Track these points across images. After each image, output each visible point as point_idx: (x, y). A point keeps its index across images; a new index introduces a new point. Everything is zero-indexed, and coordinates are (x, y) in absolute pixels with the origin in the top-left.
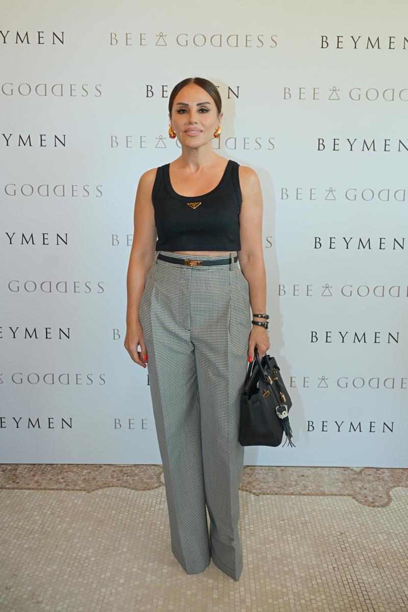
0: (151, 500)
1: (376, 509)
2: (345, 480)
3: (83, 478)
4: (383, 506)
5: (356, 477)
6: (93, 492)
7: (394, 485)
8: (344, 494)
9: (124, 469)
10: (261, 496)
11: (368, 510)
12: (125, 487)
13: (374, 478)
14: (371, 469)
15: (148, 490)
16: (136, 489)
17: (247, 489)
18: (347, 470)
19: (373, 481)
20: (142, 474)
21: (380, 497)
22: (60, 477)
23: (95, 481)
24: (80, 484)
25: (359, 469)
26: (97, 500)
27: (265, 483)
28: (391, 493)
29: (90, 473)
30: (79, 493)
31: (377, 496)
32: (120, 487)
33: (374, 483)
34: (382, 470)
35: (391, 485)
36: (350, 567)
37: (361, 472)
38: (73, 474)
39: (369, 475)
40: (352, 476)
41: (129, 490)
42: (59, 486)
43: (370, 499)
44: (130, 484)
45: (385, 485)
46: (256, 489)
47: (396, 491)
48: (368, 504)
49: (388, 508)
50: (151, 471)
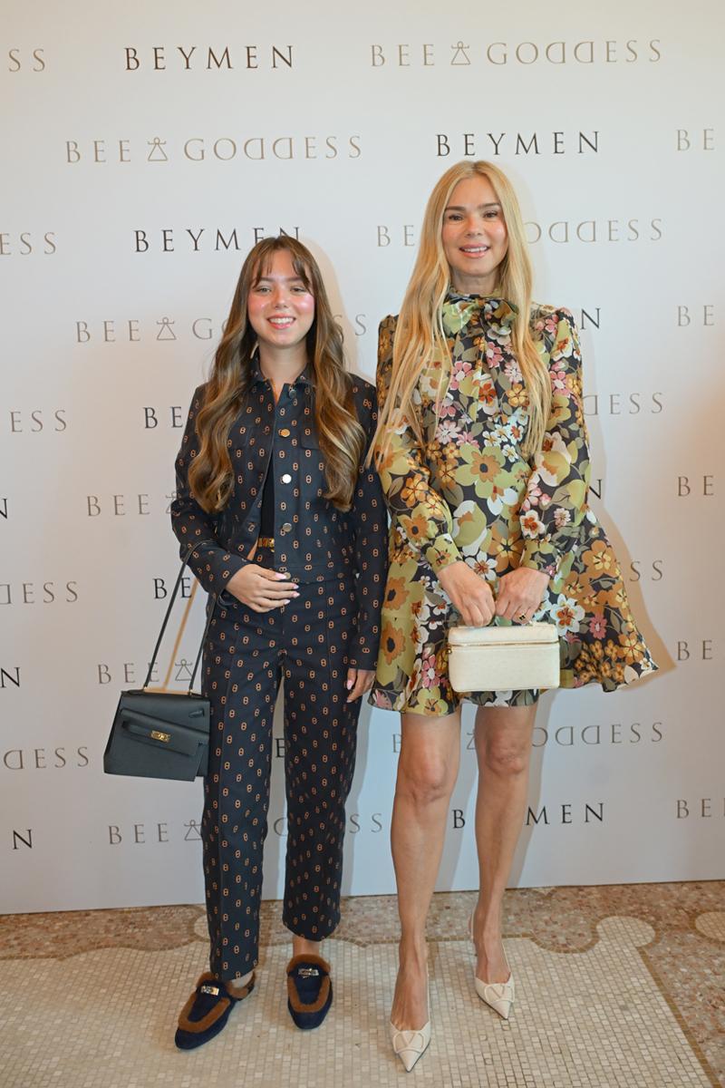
0: (172, 966)
1: (569, 956)
2: (522, 910)
3: (54, 935)
4: (582, 950)
5: (542, 903)
6: (69, 960)
7: (605, 913)
8: (517, 933)
9: (130, 916)
10: (370, 946)
11: (555, 958)
12: (129, 946)
13: (572, 903)
14: (568, 889)
15: (169, 949)
16: (147, 949)
17: (347, 936)
18: (528, 892)
20: (161, 922)
21: (580, 935)
22: (12, 936)
23: (75, 940)
24: (48, 946)
25: (548, 890)
26: (75, 972)
27: (379, 924)
28: (598, 927)
30: (44, 962)
31: (574, 933)
32: (120, 946)
33: (573, 912)
34: (586, 890)
35: (600, 913)
36: (514, 1057)
37: (550, 895)
38: (36, 931)
39: (565, 899)
40: (535, 903)
41: (135, 951)
42: (9, 952)
43: (562, 940)
44: (138, 941)
45: (590, 914)
46: (363, 936)
47: (608, 923)
48: (556, 948)
49: (590, 953)
50: (177, 917)
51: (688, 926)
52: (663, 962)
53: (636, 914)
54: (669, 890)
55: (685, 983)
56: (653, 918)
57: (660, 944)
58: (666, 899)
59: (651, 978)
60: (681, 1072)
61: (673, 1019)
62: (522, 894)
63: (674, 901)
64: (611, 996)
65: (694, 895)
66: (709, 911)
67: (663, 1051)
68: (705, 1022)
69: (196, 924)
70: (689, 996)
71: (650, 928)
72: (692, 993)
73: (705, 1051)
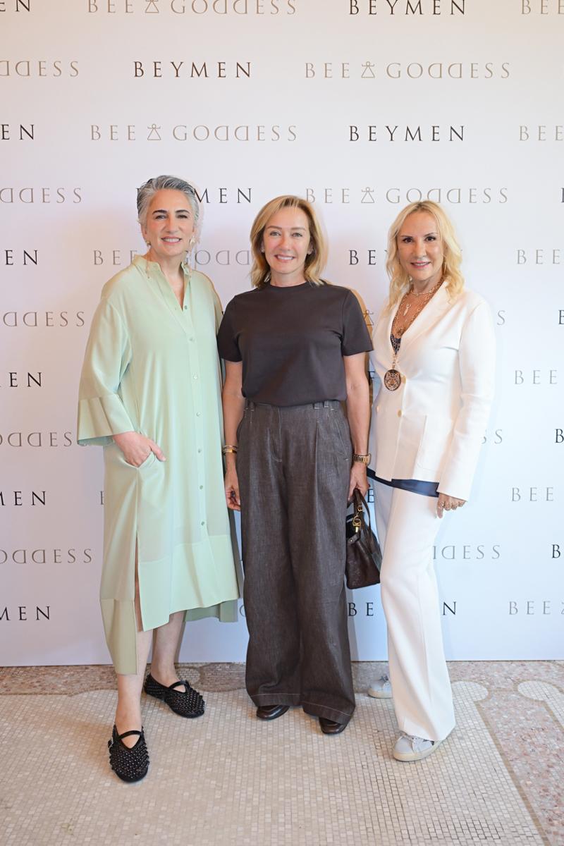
3: (65, 681)
6: (76, 696)
22: (35, 680)
23: (79, 684)
24: (61, 688)
26: (81, 704)
29: (73, 675)
30: (59, 697)
38: (51, 677)
42: (33, 690)
47: (456, 685)
51: (512, 689)
52: (492, 711)
53: (476, 680)
54: (502, 666)
55: (506, 725)
56: (488, 684)
57: (491, 700)
58: (499, 672)
59: (482, 721)
60: (496, 777)
61: (494, 746)
63: (505, 673)
65: (520, 670)
66: (528, 680)
67: (485, 765)
68: (516, 749)
70: (507, 733)
71: (485, 689)
72: (509, 730)
73: (513, 765)
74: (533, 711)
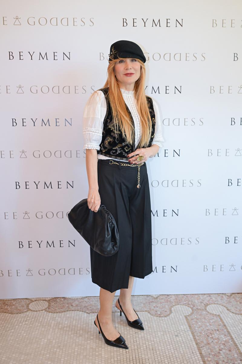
0: (20, 319)
1: (160, 318)
2: (146, 302)
4: (165, 317)
5: (154, 300)
7: (175, 304)
8: (144, 310)
9: (6, 302)
10: (91, 314)
11: (155, 319)
12: (5, 312)
13: (164, 301)
14: (164, 296)
15: (20, 313)
16: (12, 313)
17: (83, 310)
18: (149, 297)
19: (163, 303)
20: (17, 304)
21: (165, 311)
25: (157, 296)
28: (172, 309)
31: (163, 311)
32: (2, 312)
33: (164, 304)
34: (170, 296)
35: (174, 304)
36: (136, 351)
37: (157, 298)
39: (162, 299)
40: (151, 300)
41: (7, 314)
43: (159, 313)
44: (9, 311)
45: (170, 304)
46: (89, 310)
47: (176, 307)
48: (156, 315)
49: (168, 317)
50: (23, 303)
51: (204, 309)
52: (193, 321)
53: (186, 304)
54: (199, 297)
55: (199, 328)
56: (192, 306)
57: (193, 315)
58: (198, 300)
59: (188, 326)
60: (193, 357)
61: (193, 340)
62: (147, 297)
63: (201, 300)
64: (173, 332)
65: (208, 298)
66: (212, 304)
67: (188, 350)
68: (204, 341)
69: (30, 305)
70: (200, 332)
71: (190, 309)
73: (202, 350)
74: (213, 320)
